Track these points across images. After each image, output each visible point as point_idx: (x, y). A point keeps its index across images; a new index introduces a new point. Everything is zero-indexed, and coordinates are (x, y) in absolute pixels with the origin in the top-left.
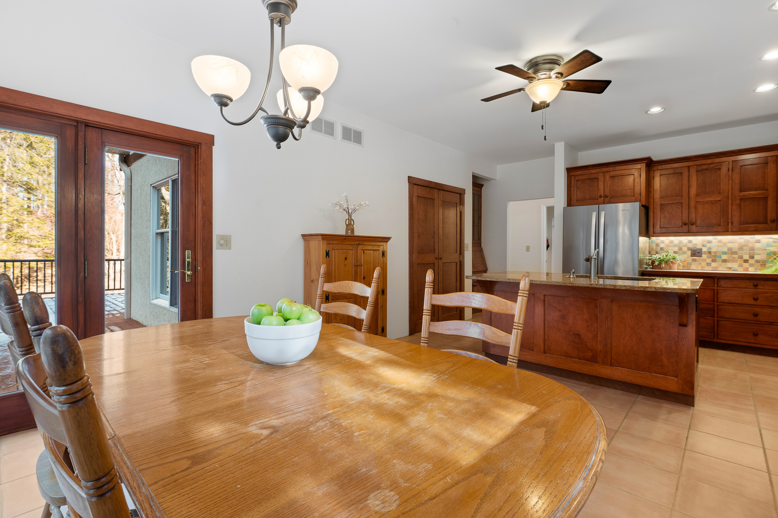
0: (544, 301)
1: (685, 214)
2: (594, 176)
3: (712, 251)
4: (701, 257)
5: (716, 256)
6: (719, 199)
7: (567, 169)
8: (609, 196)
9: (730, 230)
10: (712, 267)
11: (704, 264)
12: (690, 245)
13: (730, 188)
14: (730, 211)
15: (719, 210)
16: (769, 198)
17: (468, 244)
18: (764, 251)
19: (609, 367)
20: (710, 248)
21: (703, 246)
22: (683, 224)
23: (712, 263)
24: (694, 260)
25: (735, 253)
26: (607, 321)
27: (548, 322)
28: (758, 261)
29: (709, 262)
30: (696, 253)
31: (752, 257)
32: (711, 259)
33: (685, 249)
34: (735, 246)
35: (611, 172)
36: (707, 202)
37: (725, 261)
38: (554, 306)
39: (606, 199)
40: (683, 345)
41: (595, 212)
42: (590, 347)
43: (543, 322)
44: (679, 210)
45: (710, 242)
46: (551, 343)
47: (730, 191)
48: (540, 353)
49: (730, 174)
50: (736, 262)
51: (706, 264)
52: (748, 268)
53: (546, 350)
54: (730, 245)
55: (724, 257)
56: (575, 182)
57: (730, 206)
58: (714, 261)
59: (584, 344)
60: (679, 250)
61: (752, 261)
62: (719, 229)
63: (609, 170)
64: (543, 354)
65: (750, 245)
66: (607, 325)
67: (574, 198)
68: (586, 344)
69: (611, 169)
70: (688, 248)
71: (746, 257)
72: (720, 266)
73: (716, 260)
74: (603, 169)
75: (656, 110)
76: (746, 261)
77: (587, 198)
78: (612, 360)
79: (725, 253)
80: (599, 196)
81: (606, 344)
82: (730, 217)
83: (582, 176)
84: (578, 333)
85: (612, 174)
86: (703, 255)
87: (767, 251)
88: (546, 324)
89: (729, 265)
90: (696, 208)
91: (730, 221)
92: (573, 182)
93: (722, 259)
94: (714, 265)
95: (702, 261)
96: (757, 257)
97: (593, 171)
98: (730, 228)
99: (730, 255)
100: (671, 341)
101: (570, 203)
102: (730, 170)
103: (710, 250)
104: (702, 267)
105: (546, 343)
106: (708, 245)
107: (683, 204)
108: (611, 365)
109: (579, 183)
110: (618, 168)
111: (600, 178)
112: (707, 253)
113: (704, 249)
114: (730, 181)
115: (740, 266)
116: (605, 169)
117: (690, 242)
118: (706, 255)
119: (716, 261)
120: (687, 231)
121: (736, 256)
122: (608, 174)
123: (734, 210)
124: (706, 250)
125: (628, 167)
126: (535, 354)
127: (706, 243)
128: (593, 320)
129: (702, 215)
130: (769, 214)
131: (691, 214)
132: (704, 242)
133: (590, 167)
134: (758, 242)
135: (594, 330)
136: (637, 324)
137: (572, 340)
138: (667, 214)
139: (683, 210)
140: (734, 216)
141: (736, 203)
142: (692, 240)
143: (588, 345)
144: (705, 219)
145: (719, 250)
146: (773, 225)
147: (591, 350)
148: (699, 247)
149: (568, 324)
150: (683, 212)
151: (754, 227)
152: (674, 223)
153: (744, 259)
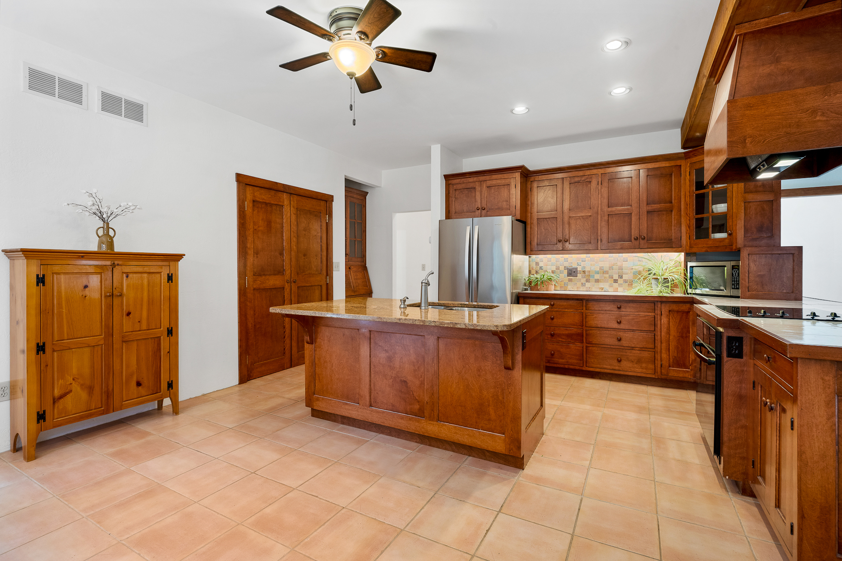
0: (370, 339)
1: (560, 230)
2: (471, 185)
3: (586, 270)
4: (577, 276)
5: (590, 275)
6: (590, 215)
7: (444, 175)
8: (486, 208)
9: (599, 248)
10: (586, 288)
11: (579, 284)
12: (566, 264)
13: (600, 203)
14: (599, 227)
15: (590, 227)
16: (633, 214)
17: (338, 263)
18: (631, 270)
19: (436, 423)
20: (585, 267)
21: (578, 265)
23: (586, 283)
24: (570, 280)
25: (606, 272)
27: (374, 366)
28: (625, 281)
29: (583, 282)
30: (572, 273)
31: (621, 277)
32: (585, 279)
33: (562, 268)
34: (606, 266)
35: (488, 182)
36: (579, 218)
37: (597, 281)
38: (381, 344)
39: (484, 212)
40: (510, 393)
41: (469, 227)
42: (417, 398)
43: (369, 366)
44: (554, 225)
45: (583, 261)
46: (377, 393)
47: (600, 206)
48: (366, 407)
49: (600, 188)
50: (607, 282)
51: (581, 284)
52: (617, 288)
53: (372, 402)
54: (601, 264)
55: (597, 277)
56: (453, 191)
57: (599, 222)
58: (588, 281)
59: (411, 393)
60: (556, 269)
61: (620, 281)
62: (590, 247)
63: (486, 180)
64: (369, 408)
65: (619, 264)
66: (433, 369)
67: (453, 210)
68: (413, 394)
69: (487, 177)
70: (565, 267)
71: (616, 277)
72: (594, 286)
73: (589, 279)
74: (479, 177)
75: (520, 109)
76: (616, 281)
77: (465, 210)
78: (440, 414)
79: (597, 273)
80: (476, 208)
81: (432, 394)
82: (599, 234)
83: (460, 185)
84: (405, 380)
85: (489, 183)
87: (633, 270)
88: (372, 369)
89: (601, 285)
90: (569, 223)
91: (599, 238)
92: (451, 192)
93: (595, 279)
94: (588, 285)
95: (578, 282)
96: (625, 277)
97: (471, 180)
98: (599, 246)
99: (602, 275)
100: (498, 388)
101: (448, 216)
102: (600, 183)
103: (584, 270)
104: (577, 288)
105: (372, 394)
106: (583, 264)
107: (558, 219)
108: (438, 420)
109: (457, 192)
110: (494, 177)
111: (477, 187)
112: (582, 272)
113: (579, 269)
114: (600, 195)
115: (611, 286)
116: (482, 178)
117: (566, 260)
118: (581, 275)
119: (590, 281)
120: (561, 249)
121: (607, 276)
122: (485, 183)
123: (603, 227)
124: (581, 270)
125: (504, 176)
126: (360, 409)
127: (581, 262)
128: (420, 363)
129: (575, 231)
130: (633, 231)
131: (565, 230)
132: (579, 260)
133: (467, 175)
134: (625, 260)
135: (421, 376)
136: (464, 367)
137: (398, 388)
138: (544, 230)
139: (558, 226)
140: (602, 233)
141: (605, 220)
142: (568, 258)
143: (415, 394)
144: (577, 236)
145: (592, 269)
146: (637, 243)
147: (418, 402)
148: (574, 266)
149: (394, 368)
150: (558, 227)
151: (621, 245)
152: (550, 239)
153: (614, 279)
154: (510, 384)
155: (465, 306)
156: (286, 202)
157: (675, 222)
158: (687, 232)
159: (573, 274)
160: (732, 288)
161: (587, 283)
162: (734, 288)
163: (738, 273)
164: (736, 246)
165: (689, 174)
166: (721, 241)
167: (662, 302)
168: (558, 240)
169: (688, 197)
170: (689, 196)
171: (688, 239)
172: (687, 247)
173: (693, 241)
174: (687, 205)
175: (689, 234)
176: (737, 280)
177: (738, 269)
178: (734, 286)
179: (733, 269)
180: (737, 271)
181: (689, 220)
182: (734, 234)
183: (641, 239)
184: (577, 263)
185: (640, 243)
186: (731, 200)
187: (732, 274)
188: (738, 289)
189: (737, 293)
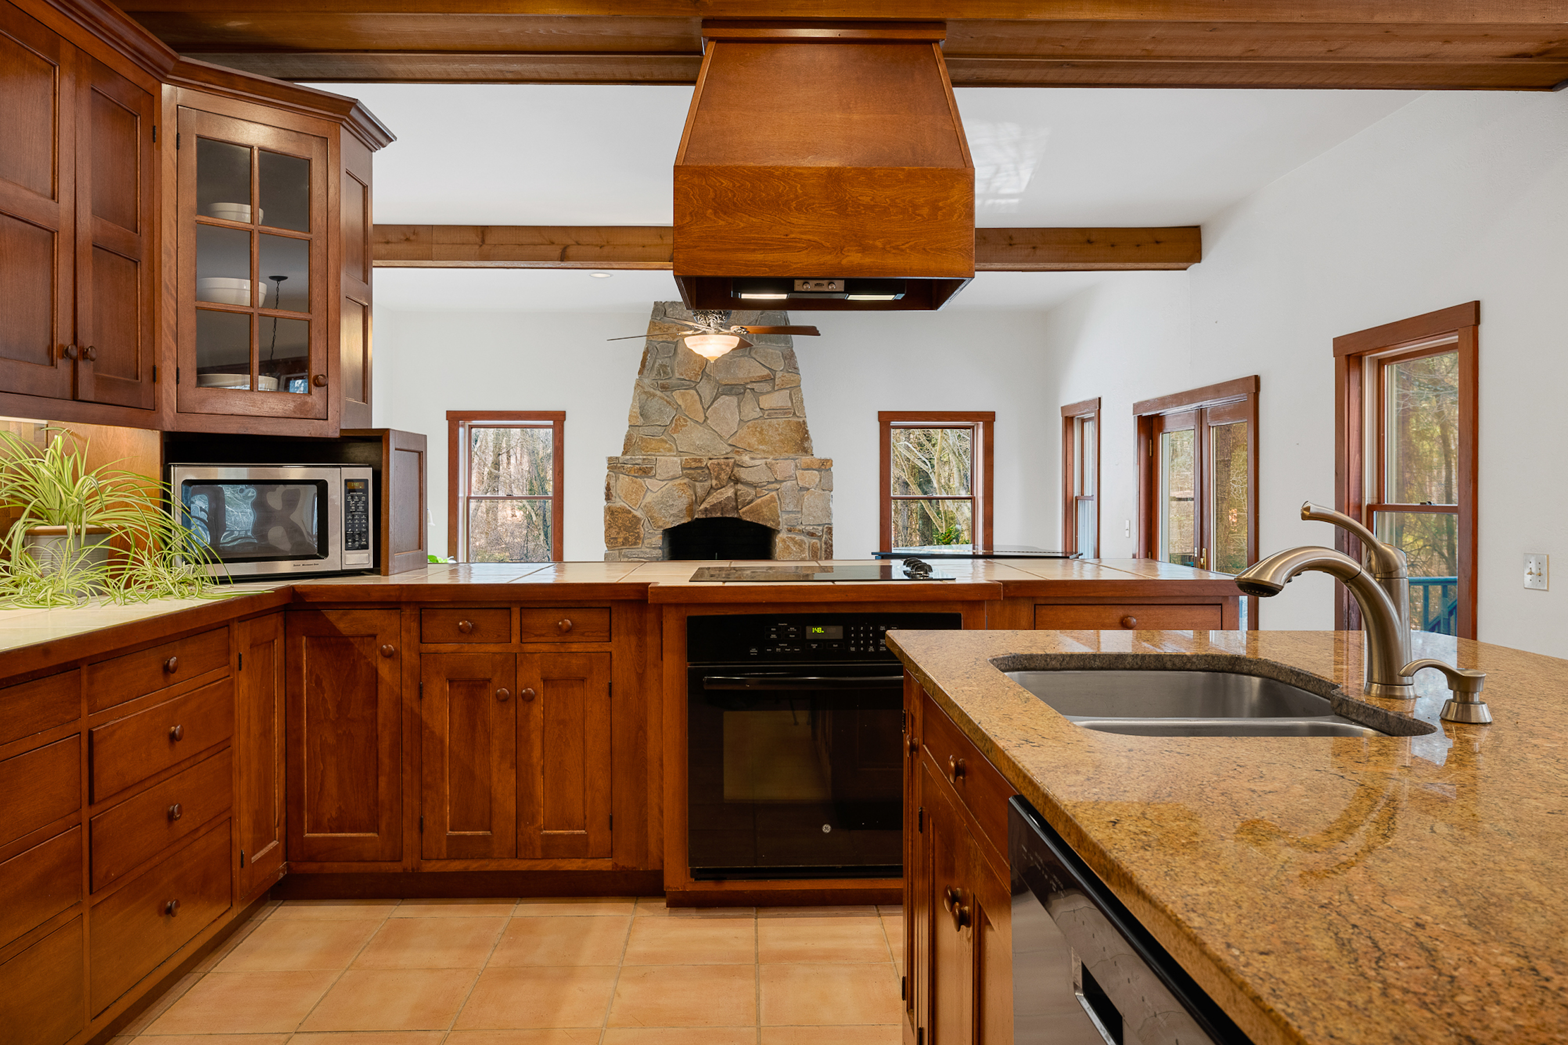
16: (58, 238)
130: (58, 316)
146: (67, 373)
151: (29, 375)
158: (168, 354)
160: (347, 549)
163: (366, 504)
164: (337, 422)
165: (175, 142)
167: (241, 619)
172: (168, 411)
173: (189, 392)
175: (176, 362)
176: (360, 524)
177: (366, 490)
178: (354, 541)
180: (360, 497)
181: (176, 312)
182: (331, 386)
183: (81, 359)
185: (79, 375)
186: (323, 281)
187: (347, 504)
188: (366, 547)
189: (362, 559)
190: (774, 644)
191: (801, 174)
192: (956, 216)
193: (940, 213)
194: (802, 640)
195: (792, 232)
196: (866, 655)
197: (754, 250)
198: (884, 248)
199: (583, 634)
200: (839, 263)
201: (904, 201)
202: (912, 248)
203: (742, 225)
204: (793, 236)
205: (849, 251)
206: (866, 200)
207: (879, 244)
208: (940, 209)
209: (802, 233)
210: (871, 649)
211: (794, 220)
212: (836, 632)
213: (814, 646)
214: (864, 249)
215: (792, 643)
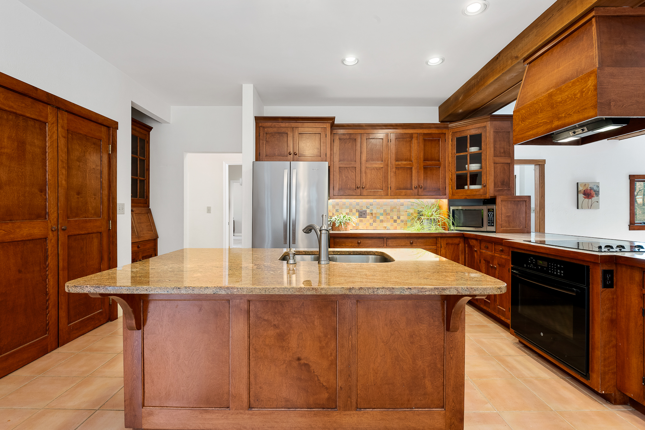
0: (249, 312)
1: (358, 178)
2: (283, 130)
3: (373, 212)
4: (366, 218)
5: (376, 217)
6: (382, 166)
7: (255, 117)
8: (298, 154)
9: (389, 194)
10: (374, 227)
11: (368, 224)
12: (358, 208)
13: (389, 157)
14: (389, 177)
15: (382, 176)
16: (413, 168)
18: (406, 212)
19: (354, 412)
20: (372, 210)
21: (367, 208)
22: (356, 187)
24: (361, 221)
25: (389, 214)
26: (351, 337)
27: (255, 350)
28: (402, 221)
29: (371, 223)
31: (399, 218)
32: (372, 220)
33: (354, 211)
34: (388, 209)
35: (300, 128)
36: (374, 168)
37: (382, 221)
38: (266, 318)
39: (295, 157)
40: (451, 358)
41: (287, 170)
42: (325, 384)
43: (246, 352)
44: (353, 174)
45: (371, 205)
46: (261, 388)
47: (389, 160)
48: (241, 411)
49: (390, 144)
50: (389, 222)
51: (369, 224)
52: (396, 227)
53: (252, 401)
54: (385, 207)
55: (382, 218)
56: (264, 134)
57: (389, 173)
58: (374, 221)
59: (316, 379)
60: (350, 212)
61: (399, 221)
63: (297, 126)
64: (247, 412)
65: (398, 207)
66: (350, 343)
67: (263, 152)
68: (318, 380)
69: (299, 125)
70: (357, 210)
71: (395, 218)
72: (379, 225)
73: (376, 220)
74: (291, 123)
75: (350, 60)
76: (395, 221)
77: (276, 154)
78: (359, 400)
79: (382, 214)
80: (288, 153)
81: (349, 376)
82: (389, 183)
83: (271, 129)
84: (306, 362)
85: (301, 130)
86: (367, 216)
87: (408, 212)
88: (251, 354)
89: (385, 224)
90: (366, 173)
91: (389, 186)
92: (261, 134)
93: (380, 220)
94: (375, 225)
95: (367, 222)
96: (402, 218)
97: (283, 125)
98: (389, 193)
99: (385, 216)
100: (435, 354)
101: (258, 157)
102: (389, 141)
103: (372, 212)
104: (367, 227)
105: (251, 390)
106: (371, 207)
107: (356, 168)
108: (358, 408)
109: (268, 136)
110: (306, 125)
111: (289, 133)
112: (370, 214)
113: (368, 211)
114: (390, 151)
115: (392, 225)
116: (294, 124)
118: (369, 216)
119: (376, 221)
120: (359, 194)
121: (389, 217)
122: (297, 130)
123: (392, 177)
124: (369, 212)
125: (315, 125)
126: (232, 414)
127: (369, 205)
128: (329, 336)
129: (370, 180)
130: (413, 181)
131: (362, 178)
132: (368, 204)
133: (280, 119)
134: (402, 205)
135: (331, 354)
136: (392, 335)
137: (295, 375)
138: (345, 178)
139: (357, 174)
140: (392, 182)
141: (393, 171)
142: (359, 203)
143: (322, 379)
144: (372, 183)
145: (378, 212)
146: (416, 191)
147: (327, 388)
148: (364, 209)
149: (289, 348)
150: (357, 176)
151: (405, 192)
152: (350, 186)
153: (394, 219)
154: (451, 348)
155: (339, 253)
156: (51, 118)
157: (442, 176)
158: (450, 184)
159: (363, 215)
160: (488, 226)
161: (374, 223)
162: (490, 226)
163: (493, 215)
164: (489, 195)
165: (451, 140)
166: (477, 191)
167: (441, 237)
168: (356, 186)
169: (450, 157)
170: (452, 157)
171: (451, 189)
172: (450, 195)
173: (454, 191)
174: (450, 163)
175: (451, 185)
176: (492, 220)
177: (493, 212)
178: (490, 224)
179: (488, 211)
180: (492, 213)
181: (452, 175)
182: (487, 186)
183: (419, 188)
184: (367, 207)
185: (419, 191)
186: (485, 161)
187: (488, 215)
188: (493, 226)
189: (493, 229)
190: (530, 264)
191: (541, 99)
192: (590, 92)
193: (584, 94)
194: (536, 265)
195: (539, 121)
196: (553, 275)
197: (530, 130)
198: (565, 116)
199: (504, 253)
200: (552, 127)
201: (571, 95)
202: (574, 113)
203: (527, 123)
204: (539, 122)
205: (554, 121)
206: (559, 99)
207: (563, 115)
208: (584, 92)
209: (541, 120)
210: (555, 273)
211: (539, 116)
212: (545, 264)
213: (540, 267)
214: (559, 119)
215: (534, 265)
